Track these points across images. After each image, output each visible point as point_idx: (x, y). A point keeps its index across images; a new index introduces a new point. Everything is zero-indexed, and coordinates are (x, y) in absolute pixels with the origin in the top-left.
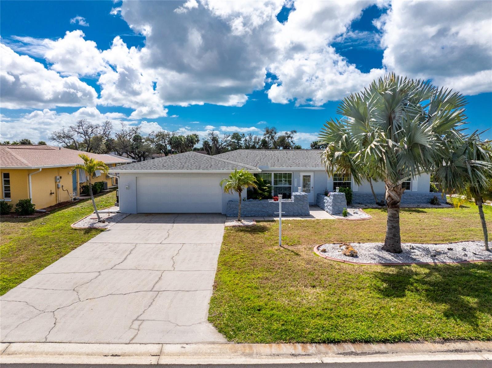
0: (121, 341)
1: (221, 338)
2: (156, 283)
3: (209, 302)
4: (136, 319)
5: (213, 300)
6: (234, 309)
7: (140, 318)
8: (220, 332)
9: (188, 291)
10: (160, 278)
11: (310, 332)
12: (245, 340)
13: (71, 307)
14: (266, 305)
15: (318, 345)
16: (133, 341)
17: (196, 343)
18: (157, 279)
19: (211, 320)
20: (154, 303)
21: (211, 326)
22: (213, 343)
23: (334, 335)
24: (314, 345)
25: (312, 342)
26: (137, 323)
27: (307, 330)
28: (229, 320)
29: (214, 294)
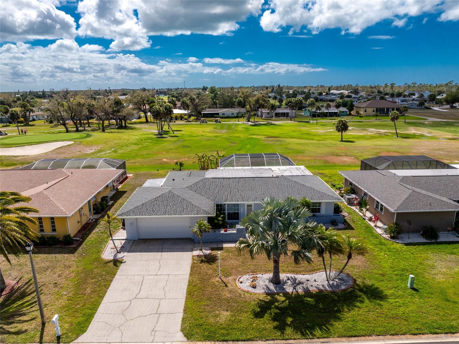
0: (149, 341)
1: (185, 339)
2: (158, 308)
3: (181, 320)
4: (153, 331)
5: (183, 319)
6: (191, 325)
7: (154, 330)
8: (185, 336)
9: (172, 314)
10: (159, 305)
11: (218, 337)
12: (194, 340)
13: (125, 325)
14: (204, 323)
15: (220, 342)
16: (154, 341)
17: (176, 342)
18: (158, 305)
19: (182, 330)
20: (158, 321)
21: (182, 333)
22: (182, 342)
23: (227, 338)
24: (218, 342)
25: (218, 341)
26: (153, 332)
27: (218, 335)
28: (189, 331)
29: (183, 315)
